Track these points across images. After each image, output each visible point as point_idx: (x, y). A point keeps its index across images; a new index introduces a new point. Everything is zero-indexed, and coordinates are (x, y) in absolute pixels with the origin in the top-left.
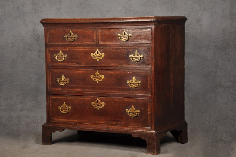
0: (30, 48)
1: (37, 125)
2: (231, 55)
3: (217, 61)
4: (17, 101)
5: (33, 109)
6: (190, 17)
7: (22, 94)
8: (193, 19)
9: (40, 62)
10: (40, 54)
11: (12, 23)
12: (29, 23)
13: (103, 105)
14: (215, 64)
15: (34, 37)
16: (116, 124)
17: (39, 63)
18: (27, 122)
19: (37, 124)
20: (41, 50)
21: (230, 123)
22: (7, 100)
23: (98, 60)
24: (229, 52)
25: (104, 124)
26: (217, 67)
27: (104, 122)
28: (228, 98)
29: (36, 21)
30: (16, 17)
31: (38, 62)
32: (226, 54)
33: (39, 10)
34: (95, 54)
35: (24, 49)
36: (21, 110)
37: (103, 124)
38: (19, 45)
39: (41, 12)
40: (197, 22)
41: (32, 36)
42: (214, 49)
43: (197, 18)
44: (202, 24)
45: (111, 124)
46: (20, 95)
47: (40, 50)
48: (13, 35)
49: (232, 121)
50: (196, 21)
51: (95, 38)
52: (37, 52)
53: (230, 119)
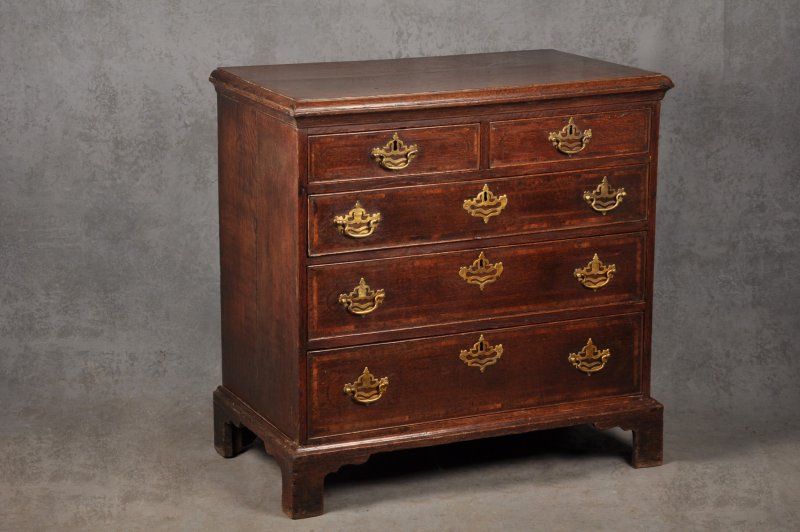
0: (87, 131)
1: (117, 381)
2: (725, 159)
3: (681, 179)
4: (48, 304)
5: (102, 331)
6: (600, 36)
7: (63, 281)
8: (609, 40)
9: (120, 178)
10: (122, 153)
11: (22, 46)
12: (81, 47)
13: (499, 355)
14: (674, 187)
15: (98, 97)
16: (539, 404)
17: (119, 181)
18: (83, 371)
19: (116, 378)
20: (122, 137)
21: (717, 378)
22: (17, 300)
23: (486, 220)
24: (718, 151)
25: (500, 409)
26: (681, 197)
27: (499, 405)
28: (713, 298)
29: (103, 41)
30: (36, 27)
31: (115, 180)
32: (708, 157)
33: (110, 5)
34: (478, 202)
35: (65, 133)
36: (64, 333)
37: (496, 410)
38: (48, 120)
39: (118, 9)
40: (620, 50)
41: (90, 91)
42: (671, 140)
43: (619, 40)
44: (636, 60)
45: (522, 407)
46: (57, 285)
47: (119, 139)
48: (28, 87)
49: (724, 370)
50: (617, 50)
51: (477, 150)
52: (111, 144)
53: (717, 365)
